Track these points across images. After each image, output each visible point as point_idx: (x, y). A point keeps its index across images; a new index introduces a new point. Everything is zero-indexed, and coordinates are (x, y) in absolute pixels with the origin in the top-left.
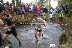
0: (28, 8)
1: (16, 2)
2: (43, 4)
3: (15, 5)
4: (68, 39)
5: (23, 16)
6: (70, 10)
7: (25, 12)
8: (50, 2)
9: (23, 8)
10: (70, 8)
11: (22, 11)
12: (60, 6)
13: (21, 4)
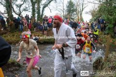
0: (52, 22)
1: (36, 15)
2: (73, 17)
3: (36, 19)
4: (104, 66)
5: (45, 32)
6: (107, 26)
7: (48, 28)
8: (81, 14)
9: (46, 22)
10: (108, 23)
11: (45, 27)
12: (95, 20)
13: (43, 17)
